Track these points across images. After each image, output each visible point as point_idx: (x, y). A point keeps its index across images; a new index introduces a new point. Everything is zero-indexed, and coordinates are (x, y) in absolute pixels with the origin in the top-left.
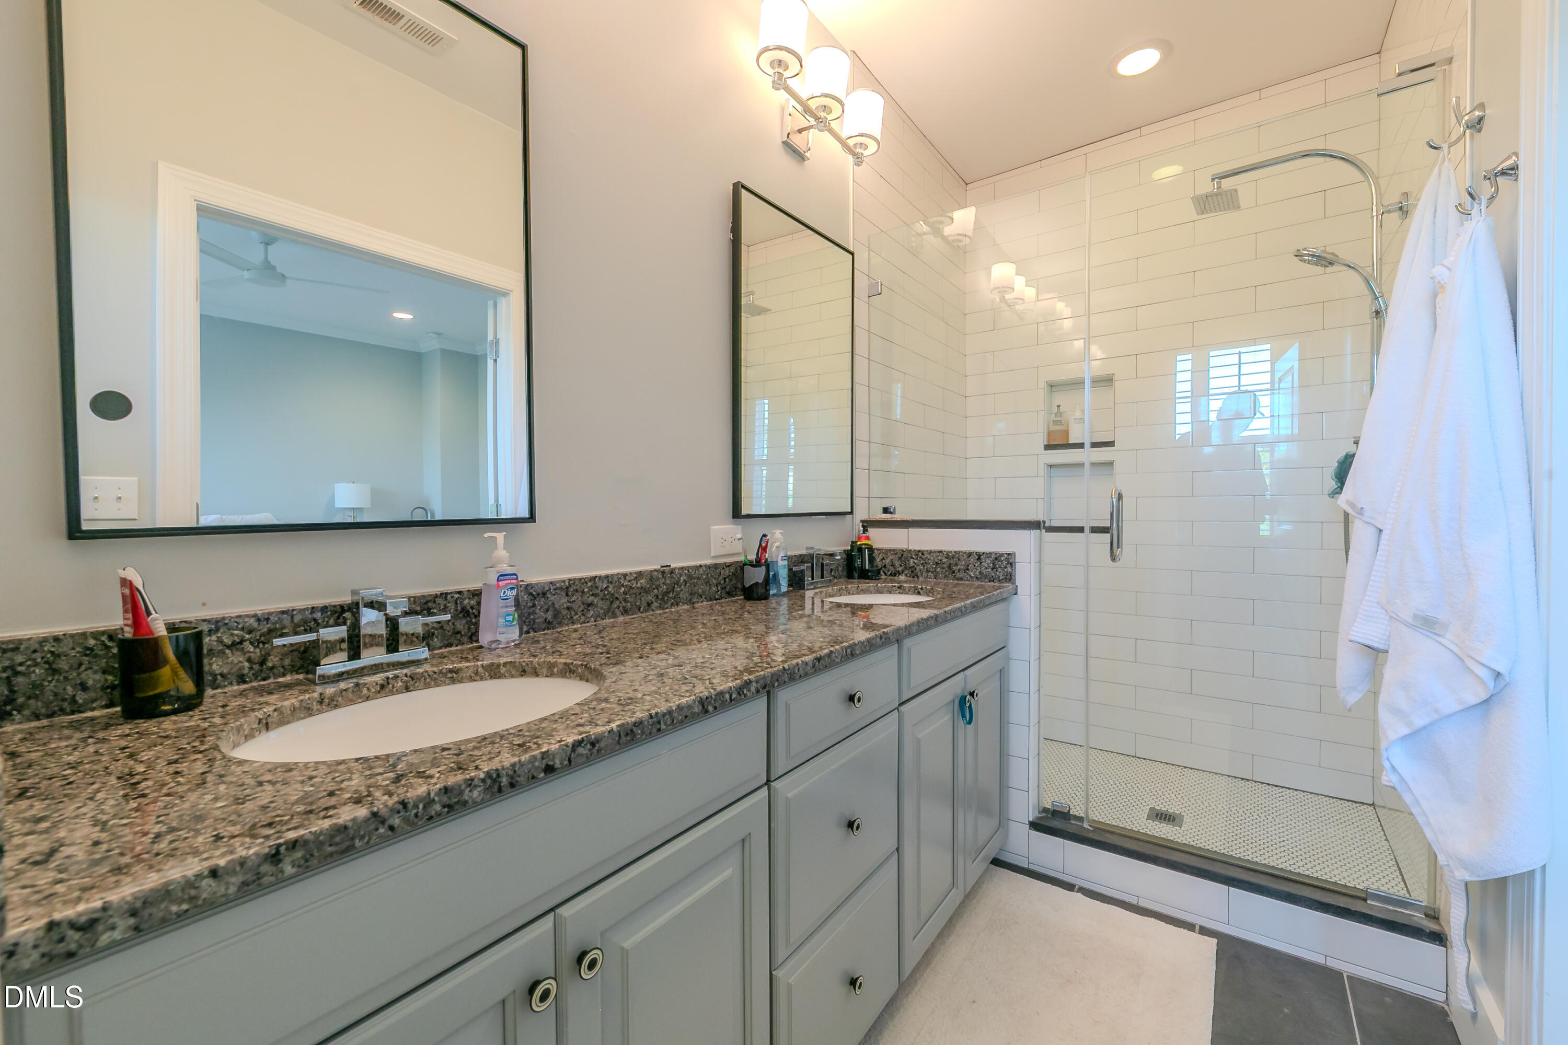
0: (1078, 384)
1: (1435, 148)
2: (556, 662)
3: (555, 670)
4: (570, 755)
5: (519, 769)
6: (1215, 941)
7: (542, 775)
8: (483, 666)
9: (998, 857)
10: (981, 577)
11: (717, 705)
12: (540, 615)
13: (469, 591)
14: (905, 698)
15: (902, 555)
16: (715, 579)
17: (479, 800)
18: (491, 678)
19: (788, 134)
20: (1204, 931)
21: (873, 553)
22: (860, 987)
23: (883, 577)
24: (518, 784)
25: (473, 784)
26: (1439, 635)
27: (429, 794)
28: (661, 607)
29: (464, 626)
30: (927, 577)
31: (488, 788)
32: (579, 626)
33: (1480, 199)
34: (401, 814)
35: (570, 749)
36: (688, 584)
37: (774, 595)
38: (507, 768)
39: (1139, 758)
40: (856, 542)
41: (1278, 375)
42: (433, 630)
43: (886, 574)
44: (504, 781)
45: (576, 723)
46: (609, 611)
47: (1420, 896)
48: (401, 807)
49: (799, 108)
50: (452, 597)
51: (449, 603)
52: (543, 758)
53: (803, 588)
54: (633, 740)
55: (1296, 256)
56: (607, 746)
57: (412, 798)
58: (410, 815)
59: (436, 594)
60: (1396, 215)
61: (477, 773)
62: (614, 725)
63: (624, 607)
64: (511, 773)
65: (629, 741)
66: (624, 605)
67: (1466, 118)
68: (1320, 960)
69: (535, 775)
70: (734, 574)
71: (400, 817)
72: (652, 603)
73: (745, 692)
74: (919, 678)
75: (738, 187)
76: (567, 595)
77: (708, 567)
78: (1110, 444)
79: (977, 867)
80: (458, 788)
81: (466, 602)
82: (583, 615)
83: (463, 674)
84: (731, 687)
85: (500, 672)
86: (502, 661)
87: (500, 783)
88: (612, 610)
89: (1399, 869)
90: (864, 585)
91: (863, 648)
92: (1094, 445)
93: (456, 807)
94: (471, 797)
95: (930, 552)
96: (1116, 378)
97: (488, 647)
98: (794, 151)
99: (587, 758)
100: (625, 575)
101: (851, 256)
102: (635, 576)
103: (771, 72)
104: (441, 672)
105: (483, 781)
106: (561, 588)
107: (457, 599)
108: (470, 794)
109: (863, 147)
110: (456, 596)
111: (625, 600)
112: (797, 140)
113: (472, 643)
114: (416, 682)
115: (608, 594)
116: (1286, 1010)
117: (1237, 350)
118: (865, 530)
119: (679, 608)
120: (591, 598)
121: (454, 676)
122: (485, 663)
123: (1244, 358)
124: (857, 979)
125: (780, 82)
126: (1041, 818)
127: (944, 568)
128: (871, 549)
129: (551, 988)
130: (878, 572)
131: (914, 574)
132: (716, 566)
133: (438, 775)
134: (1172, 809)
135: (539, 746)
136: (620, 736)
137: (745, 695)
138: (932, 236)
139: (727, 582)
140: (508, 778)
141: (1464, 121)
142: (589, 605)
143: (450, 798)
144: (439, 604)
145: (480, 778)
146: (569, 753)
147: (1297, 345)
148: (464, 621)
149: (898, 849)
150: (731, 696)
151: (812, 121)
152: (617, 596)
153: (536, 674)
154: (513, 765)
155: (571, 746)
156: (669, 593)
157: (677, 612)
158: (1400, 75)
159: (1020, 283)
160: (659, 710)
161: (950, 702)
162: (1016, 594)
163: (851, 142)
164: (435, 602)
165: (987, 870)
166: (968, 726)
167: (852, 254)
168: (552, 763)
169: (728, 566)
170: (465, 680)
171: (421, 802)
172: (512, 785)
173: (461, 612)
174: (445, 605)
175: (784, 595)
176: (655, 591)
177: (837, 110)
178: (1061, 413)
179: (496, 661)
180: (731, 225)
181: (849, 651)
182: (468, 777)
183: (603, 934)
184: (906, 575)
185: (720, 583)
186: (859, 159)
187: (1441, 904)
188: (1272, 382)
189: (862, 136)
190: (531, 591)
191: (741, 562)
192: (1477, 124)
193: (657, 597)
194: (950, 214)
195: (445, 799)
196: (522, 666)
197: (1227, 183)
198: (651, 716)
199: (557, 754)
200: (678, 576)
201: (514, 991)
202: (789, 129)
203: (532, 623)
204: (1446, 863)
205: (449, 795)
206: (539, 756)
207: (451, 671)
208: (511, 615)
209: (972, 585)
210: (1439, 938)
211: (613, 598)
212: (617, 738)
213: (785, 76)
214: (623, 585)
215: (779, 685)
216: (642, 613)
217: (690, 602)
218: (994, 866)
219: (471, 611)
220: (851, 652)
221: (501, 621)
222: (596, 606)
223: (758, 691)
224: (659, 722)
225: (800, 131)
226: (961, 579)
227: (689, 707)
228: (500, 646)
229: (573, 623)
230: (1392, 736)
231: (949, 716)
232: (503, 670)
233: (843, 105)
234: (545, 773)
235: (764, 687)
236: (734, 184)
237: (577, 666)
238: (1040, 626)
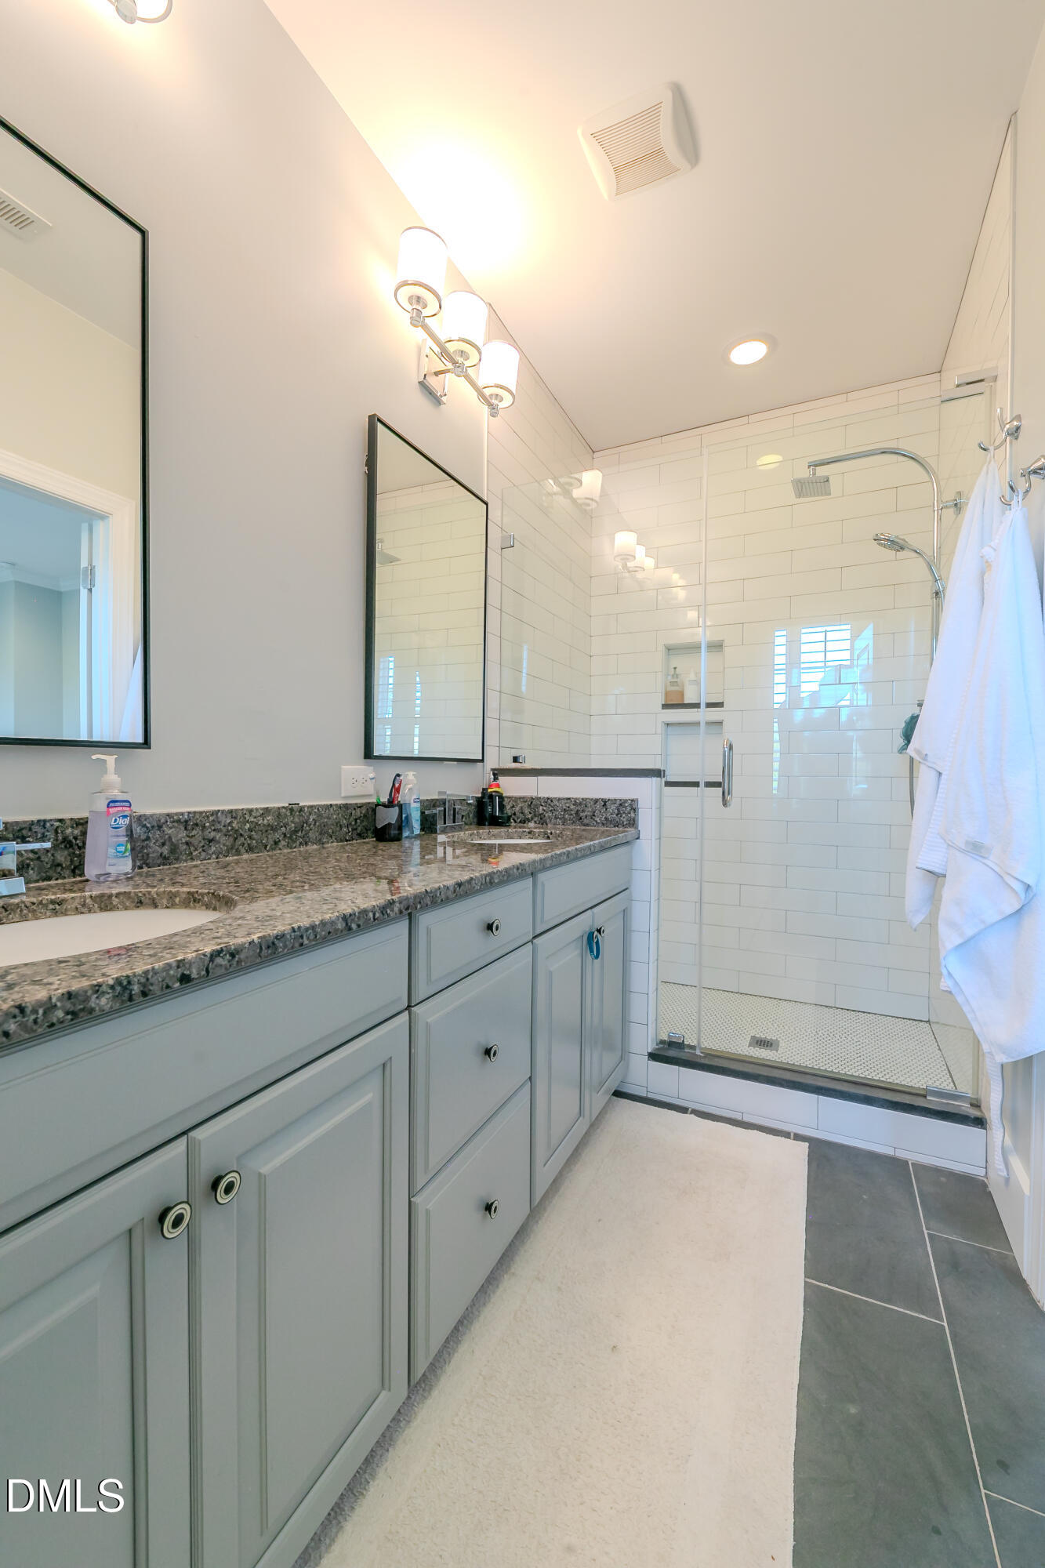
0: (694, 648)
1: (985, 450)
2: (178, 891)
3: (177, 900)
4: (209, 965)
5: (152, 977)
6: (807, 1144)
7: (178, 984)
8: (91, 897)
9: (619, 1089)
10: (607, 822)
11: (361, 923)
12: (154, 849)
13: (72, 819)
14: (538, 932)
15: (532, 803)
16: (346, 819)
17: (107, 1008)
18: (102, 909)
19: (425, 375)
20: (798, 1137)
21: (503, 800)
22: (495, 1211)
23: (513, 824)
24: (151, 993)
25: (101, 989)
26: (984, 858)
27: (50, 998)
28: (288, 846)
29: (66, 858)
30: (555, 824)
31: (117, 996)
32: (200, 862)
33: (1018, 492)
34: (18, 1019)
35: (207, 959)
36: (317, 824)
37: (406, 837)
38: (139, 975)
39: (741, 994)
40: (487, 789)
41: (856, 653)
42: (28, 861)
43: (515, 822)
44: (136, 988)
45: (212, 936)
46: (232, 848)
47: (965, 1088)
48: (17, 1011)
49: (437, 349)
50: (52, 825)
51: (48, 831)
52: (178, 967)
53: (436, 832)
54: (275, 953)
55: (875, 540)
56: (247, 957)
57: (29, 1002)
58: (27, 1021)
59: (32, 821)
60: (951, 511)
61: (106, 979)
62: (255, 937)
63: (248, 844)
64: (143, 980)
65: (271, 954)
66: (249, 842)
67: (1008, 426)
68: (890, 1152)
69: (170, 984)
70: (365, 816)
71: (16, 1022)
72: (280, 841)
73: (389, 912)
74: (552, 912)
75: (374, 421)
76: (186, 829)
77: (340, 807)
78: (720, 705)
79: (601, 1098)
80: (83, 994)
81: (69, 831)
82: (204, 851)
83: (70, 906)
84: (374, 906)
85: (112, 903)
86: (114, 892)
87: (131, 990)
88: (236, 847)
89: (949, 1072)
90: (495, 831)
91: (501, 878)
92: (709, 705)
93: (81, 1015)
94: (98, 1004)
95: (559, 799)
96: (726, 643)
97: (96, 880)
98: (430, 394)
99: (226, 969)
100: (250, 811)
101: (485, 506)
102: (261, 812)
103: (409, 308)
104: (41, 903)
105: (112, 987)
106: (179, 821)
107: (57, 827)
108: (97, 1002)
109: (499, 398)
110: (57, 824)
111: (250, 837)
112: (432, 381)
113: (74, 877)
114: (10, 914)
115: (232, 830)
116: (865, 1197)
117: (824, 629)
118: (496, 779)
119: (308, 848)
120: (213, 834)
121: (57, 908)
122: (94, 893)
123: (830, 636)
124: (492, 1204)
125: (418, 319)
126: (658, 1049)
127: (571, 815)
128: (501, 797)
129: (184, 1212)
130: (509, 818)
131: (543, 821)
132: (346, 806)
133: (59, 982)
134: (769, 1036)
135: (174, 956)
136: (261, 948)
137: (388, 915)
138: (561, 498)
139: (358, 824)
140: (139, 986)
141: (1006, 429)
142: (210, 841)
143: (74, 1005)
144: (36, 832)
145: (108, 985)
146: (206, 963)
147: (871, 626)
148: (66, 852)
149: (530, 1078)
150: (374, 915)
151: (450, 366)
152: (241, 832)
153: (155, 905)
154: (146, 972)
155: (209, 956)
156: (297, 832)
157: (307, 851)
158: (958, 386)
159: (640, 552)
160: (301, 924)
161: (579, 938)
162: (638, 838)
163: (487, 392)
164: (30, 830)
165: (609, 1102)
166: (596, 960)
167: (486, 504)
168: (188, 972)
169: (360, 807)
170: (69, 913)
171: (40, 1007)
172: (144, 994)
173: (62, 843)
174: (43, 834)
175: (417, 837)
176: (283, 829)
177: (474, 358)
178: (677, 675)
179: (107, 891)
180: (365, 458)
181: (488, 879)
182: (95, 982)
183: (239, 1159)
184: (535, 822)
185: (351, 824)
186: (494, 410)
187: (982, 1096)
188: (852, 660)
189: (498, 387)
190: (145, 822)
191: (373, 803)
192: (1015, 433)
193: (285, 835)
194: (576, 476)
195: (69, 1006)
196: (138, 897)
197: (822, 471)
198: (293, 930)
199: (194, 963)
200: (307, 814)
201: (143, 1219)
202: (426, 370)
203: (145, 858)
204: (989, 1051)
205: (72, 1000)
206: (174, 964)
207: (53, 902)
208: (122, 845)
209: (598, 830)
210: (980, 1122)
211: (237, 835)
212: (258, 951)
213: (424, 314)
214: (248, 822)
215: (421, 908)
216: (268, 851)
217: (320, 842)
218: (616, 1098)
219: (74, 841)
220: (490, 880)
221: (112, 851)
222: (219, 842)
223: (401, 912)
224: (302, 937)
225: (437, 374)
226: (588, 825)
227: (333, 923)
228: (110, 879)
229: (192, 859)
230: (949, 946)
231: (578, 952)
232: (115, 901)
233: (480, 353)
234: (181, 983)
235: (407, 909)
236: (369, 416)
237: (202, 895)
238: (659, 869)
